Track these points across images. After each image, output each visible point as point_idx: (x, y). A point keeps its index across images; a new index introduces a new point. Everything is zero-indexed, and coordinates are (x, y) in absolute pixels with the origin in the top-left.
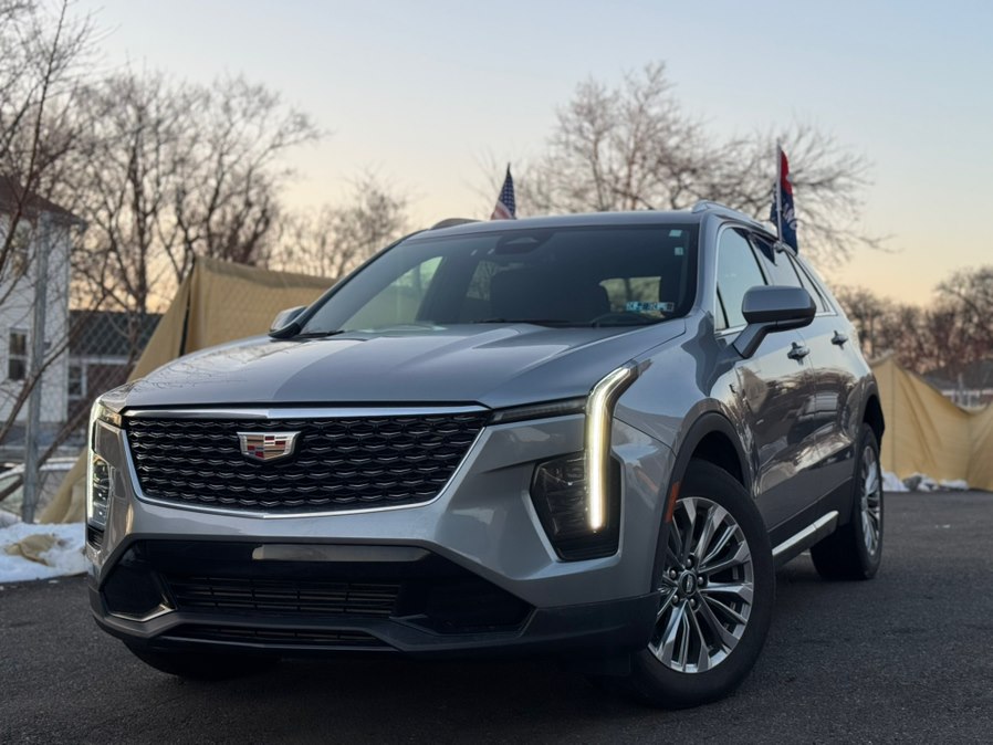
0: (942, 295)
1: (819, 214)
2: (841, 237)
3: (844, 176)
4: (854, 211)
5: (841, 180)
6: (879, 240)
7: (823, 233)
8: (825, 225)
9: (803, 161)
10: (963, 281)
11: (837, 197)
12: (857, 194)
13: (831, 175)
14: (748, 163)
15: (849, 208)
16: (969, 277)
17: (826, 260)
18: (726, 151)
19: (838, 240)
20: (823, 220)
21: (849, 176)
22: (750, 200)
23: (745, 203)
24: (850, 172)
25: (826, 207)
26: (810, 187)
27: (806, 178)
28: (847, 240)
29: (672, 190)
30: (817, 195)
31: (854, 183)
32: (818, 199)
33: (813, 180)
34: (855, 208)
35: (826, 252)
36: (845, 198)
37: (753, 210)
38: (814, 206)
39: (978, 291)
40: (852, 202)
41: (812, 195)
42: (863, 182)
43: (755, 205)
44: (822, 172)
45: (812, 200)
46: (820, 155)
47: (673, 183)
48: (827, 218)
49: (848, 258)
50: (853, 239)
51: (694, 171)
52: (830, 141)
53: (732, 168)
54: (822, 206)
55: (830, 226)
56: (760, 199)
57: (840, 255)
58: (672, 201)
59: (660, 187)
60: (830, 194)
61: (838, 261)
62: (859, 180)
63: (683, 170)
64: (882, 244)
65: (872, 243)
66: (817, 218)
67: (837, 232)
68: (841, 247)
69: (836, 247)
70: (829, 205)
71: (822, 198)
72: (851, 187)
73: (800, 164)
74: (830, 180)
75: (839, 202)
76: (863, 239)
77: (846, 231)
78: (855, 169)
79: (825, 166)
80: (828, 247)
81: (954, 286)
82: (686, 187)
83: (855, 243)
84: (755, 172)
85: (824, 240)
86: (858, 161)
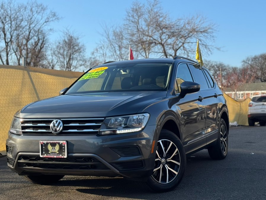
0: (244, 64)
1: (203, 41)
2: (209, 47)
3: (210, 29)
4: (214, 40)
5: (209, 30)
6: (220, 48)
7: (204, 46)
8: (205, 44)
9: (198, 25)
10: (250, 59)
11: (208, 35)
12: (214, 34)
13: (207, 29)
14: (183, 25)
15: (212, 39)
16: (251, 58)
17: (205, 54)
18: (176, 22)
19: (208, 48)
20: (204, 42)
21: (212, 29)
22: (183, 36)
23: (182, 37)
24: (212, 28)
25: (205, 38)
26: (200, 33)
27: (199, 30)
28: (211, 48)
29: (160, 34)
30: (203, 35)
31: (213, 31)
32: (202, 36)
33: (202, 31)
34: (214, 38)
35: (205, 52)
36: (211, 35)
37: (184, 40)
38: (202, 38)
39: (254, 63)
40: (213, 37)
41: (201, 35)
42: (216, 31)
43: (184, 38)
44: (204, 28)
45: (201, 36)
46: (203, 23)
47: (161, 31)
48: (205, 41)
49: (211, 53)
50: (213, 48)
51: (166, 28)
52: (206, 19)
53: (177, 27)
54: (204, 38)
55: (206, 44)
56: (185, 36)
57: (209, 53)
58: (160, 37)
59: (157, 33)
60: (206, 34)
61: (208, 54)
62: (214, 30)
63: (164, 28)
64: (221, 49)
65: (218, 49)
66: (202, 41)
67: (208, 46)
68: (209, 50)
69: (208, 50)
70: (206, 38)
71: (204, 36)
72: (212, 32)
73: (197, 26)
74: (207, 30)
75: (209, 37)
76: (216, 48)
77: (211, 46)
78: (214, 27)
79: (205, 26)
80: (206, 50)
81: (247, 61)
82: (164, 33)
83: (213, 49)
84: (184, 28)
85: (204, 48)
86: (215, 24)
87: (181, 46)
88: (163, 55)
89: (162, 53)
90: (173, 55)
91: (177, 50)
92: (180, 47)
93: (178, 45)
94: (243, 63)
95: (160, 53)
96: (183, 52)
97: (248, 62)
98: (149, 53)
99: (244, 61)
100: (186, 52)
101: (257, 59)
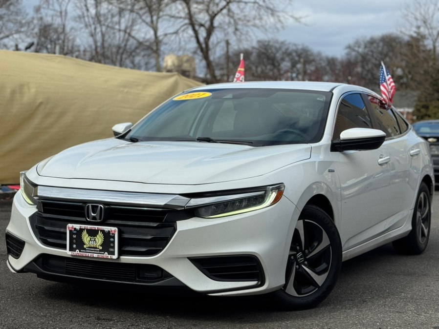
87: (224, 7)
88: (185, 24)
89: (185, 18)
90: (208, 24)
91: (216, 15)
92: (222, 10)
93: (217, 5)
94: (347, 51)
95: (181, 20)
96: (227, 19)
97: (356, 49)
98: (158, 18)
99: (349, 47)
100: (232, 21)
101: (375, 45)
